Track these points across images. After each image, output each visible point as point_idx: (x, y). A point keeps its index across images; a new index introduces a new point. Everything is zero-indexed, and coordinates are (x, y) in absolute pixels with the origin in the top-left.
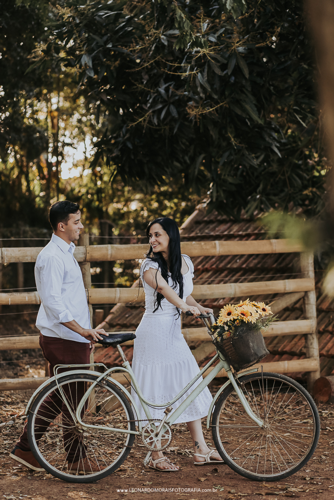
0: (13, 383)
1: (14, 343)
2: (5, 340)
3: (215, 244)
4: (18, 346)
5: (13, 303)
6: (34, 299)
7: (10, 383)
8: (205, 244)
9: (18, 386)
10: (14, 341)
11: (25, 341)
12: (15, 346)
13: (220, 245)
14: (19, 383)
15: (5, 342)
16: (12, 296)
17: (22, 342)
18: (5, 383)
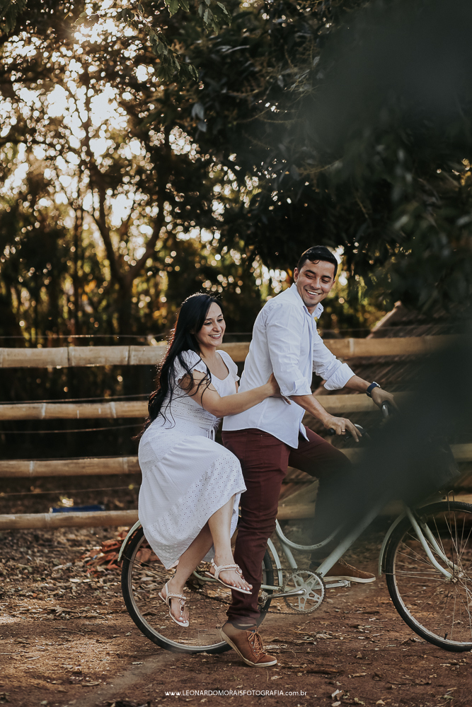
0: (82, 518)
1: (84, 467)
2: (72, 463)
3: (349, 342)
4: (88, 471)
5: (82, 416)
6: (108, 411)
7: (77, 517)
8: (335, 342)
9: (87, 521)
10: (83, 465)
11: (98, 465)
12: (84, 470)
13: (356, 344)
14: (89, 518)
15: (71, 465)
16: (81, 408)
17: (93, 466)
18: (71, 518)
